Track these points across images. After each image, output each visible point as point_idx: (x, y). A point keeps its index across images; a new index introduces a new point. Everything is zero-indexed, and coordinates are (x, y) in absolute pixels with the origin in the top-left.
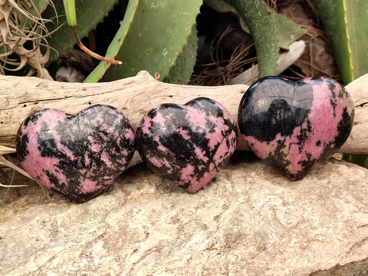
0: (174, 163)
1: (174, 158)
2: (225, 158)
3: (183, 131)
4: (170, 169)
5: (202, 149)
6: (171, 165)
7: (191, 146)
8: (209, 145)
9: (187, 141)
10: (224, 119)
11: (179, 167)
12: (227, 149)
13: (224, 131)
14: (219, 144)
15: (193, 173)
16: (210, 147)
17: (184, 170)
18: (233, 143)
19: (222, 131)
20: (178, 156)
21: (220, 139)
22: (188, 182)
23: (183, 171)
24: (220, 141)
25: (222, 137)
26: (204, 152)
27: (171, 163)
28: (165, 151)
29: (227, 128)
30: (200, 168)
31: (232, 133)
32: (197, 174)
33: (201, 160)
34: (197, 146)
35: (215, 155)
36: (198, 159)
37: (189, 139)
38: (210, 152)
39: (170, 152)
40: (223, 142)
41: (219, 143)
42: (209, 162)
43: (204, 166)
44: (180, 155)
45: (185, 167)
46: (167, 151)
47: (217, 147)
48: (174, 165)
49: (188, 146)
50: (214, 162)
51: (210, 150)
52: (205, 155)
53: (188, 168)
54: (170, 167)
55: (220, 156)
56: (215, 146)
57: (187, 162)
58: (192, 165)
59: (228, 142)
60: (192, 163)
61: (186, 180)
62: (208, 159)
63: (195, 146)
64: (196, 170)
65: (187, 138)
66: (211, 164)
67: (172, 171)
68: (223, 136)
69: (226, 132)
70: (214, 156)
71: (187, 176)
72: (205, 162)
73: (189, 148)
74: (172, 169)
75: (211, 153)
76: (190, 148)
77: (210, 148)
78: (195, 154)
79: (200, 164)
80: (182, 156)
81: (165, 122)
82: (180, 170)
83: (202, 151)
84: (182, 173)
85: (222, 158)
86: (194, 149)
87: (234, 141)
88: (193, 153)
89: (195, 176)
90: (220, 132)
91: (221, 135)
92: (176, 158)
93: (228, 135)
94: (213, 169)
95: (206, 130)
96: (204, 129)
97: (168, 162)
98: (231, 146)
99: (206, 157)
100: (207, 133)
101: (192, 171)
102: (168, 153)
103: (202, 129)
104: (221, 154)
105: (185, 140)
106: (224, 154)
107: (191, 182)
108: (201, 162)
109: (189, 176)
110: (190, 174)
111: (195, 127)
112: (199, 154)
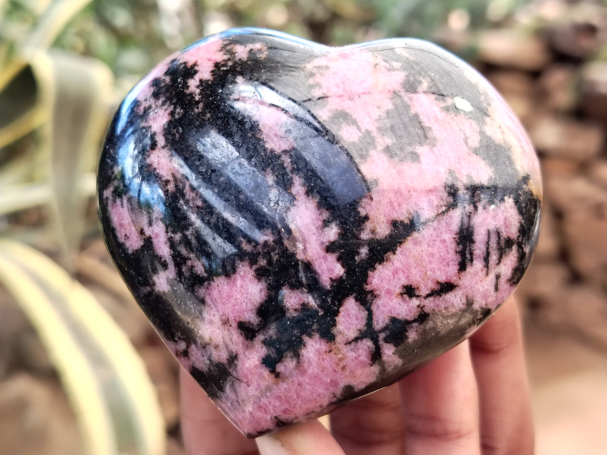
0: (187, 244)
4: (164, 267)
5: (326, 215)
6: (172, 244)
8: (367, 208)
9: (272, 158)
10: (482, 133)
11: (200, 268)
12: (454, 268)
13: (463, 179)
14: (415, 223)
15: (252, 318)
16: (366, 218)
17: (219, 287)
18: (494, 257)
21: (430, 202)
22: (224, 357)
23: (215, 293)
24: (427, 214)
26: (333, 233)
27: (178, 237)
28: (170, 178)
30: (291, 299)
31: (501, 206)
32: (272, 331)
33: (308, 266)
34: (308, 193)
35: (379, 267)
36: (293, 255)
37: (285, 151)
38: (361, 243)
40: (442, 224)
41: (417, 216)
43: (311, 301)
45: (229, 273)
46: (176, 180)
47: (401, 231)
48: (183, 251)
49: (271, 178)
50: (366, 299)
51: (365, 236)
52: (330, 248)
53: (239, 282)
54: (169, 260)
55: (404, 281)
56: (394, 224)
57: (243, 256)
58: (260, 274)
59: (465, 237)
60: (263, 262)
61: (217, 347)
62: (339, 270)
63: (298, 188)
65: (278, 143)
66: (351, 306)
67: (171, 284)
68: (449, 195)
69: (472, 188)
70: (373, 268)
71: (226, 322)
72: (325, 281)
74: (172, 271)
75: (364, 251)
76: (274, 192)
77: (368, 225)
78: (288, 228)
79: (296, 286)
81: (217, 65)
82: (202, 282)
83: (326, 223)
84: (208, 300)
85: (415, 302)
86: (292, 200)
87: (502, 253)
88: (282, 220)
89: (261, 337)
90: (442, 172)
91: (440, 186)
93: (480, 207)
94: (356, 340)
95: (373, 139)
96: (368, 133)
97: (167, 232)
98: (478, 264)
99: (332, 258)
100: (372, 153)
101: (250, 306)
102: (176, 186)
103: (359, 128)
104: (416, 278)
105: (265, 150)
106: (431, 285)
107: (239, 363)
108: (302, 274)
109: (234, 325)
110: (237, 319)
111: (332, 110)
112: (306, 234)
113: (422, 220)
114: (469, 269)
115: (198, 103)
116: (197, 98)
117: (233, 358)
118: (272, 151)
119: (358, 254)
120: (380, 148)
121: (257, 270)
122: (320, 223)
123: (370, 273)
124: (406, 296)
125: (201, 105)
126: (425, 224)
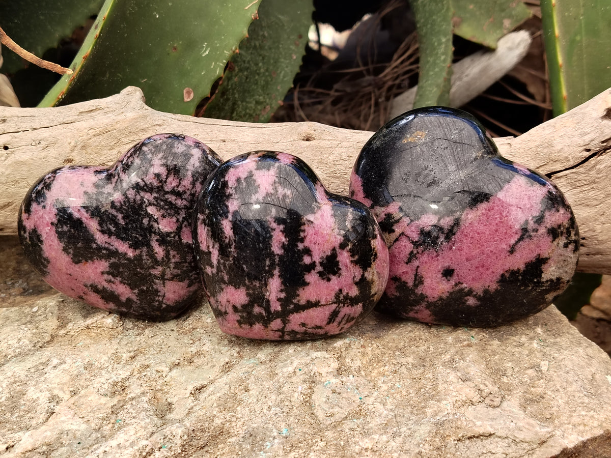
0: (225, 266)
1: (231, 259)
2: (310, 331)
3: (281, 233)
4: (212, 267)
5: (283, 287)
6: (219, 262)
7: (272, 266)
8: (301, 292)
9: (271, 255)
10: (363, 276)
11: (226, 278)
12: (325, 323)
13: (344, 293)
14: (317, 304)
15: (239, 307)
16: (298, 295)
17: (231, 289)
18: (344, 322)
19: (341, 290)
20: (239, 263)
21: (326, 299)
22: (223, 310)
23: (228, 290)
24: (323, 302)
25: (332, 297)
26: (283, 295)
27: (222, 261)
28: (228, 236)
29: (354, 292)
30: (257, 310)
31: (356, 307)
32: (245, 314)
33: (268, 301)
34: (279, 276)
35: (295, 314)
36: (264, 295)
37: (278, 255)
38: (292, 303)
39: (234, 244)
40: (327, 308)
41: (319, 302)
42: (277, 315)
43: (263, 312)
44: (243, 264)
45: (237, 287)
46: (230, 239)
47: (310, 305)
48: (222, 268)
49: (268, 263)
50: (285, 322)
51: (295, 301)
52: (279, 300)
53: (239, 293)
54: (215, 266)
55: (303, 321)
56: (308, 302)
57: (244, 285)
58: (248, 295)
59: (335, 314)
60: (251, 292)
61: (222, 306)
62: (279, 308)
63: (276, 272)
64: (247, 308)
65: (277, 249)
66: (279, 321)
67: (213, 274)
68: (336, 298)
69: (347, 297)
70: (293, 313)
71: (228, 301)
72: (272, 309)
73: (265, 266)
74: (215, 270)
75: (292, 306)
76: (267, 268)
77: (298, 298)
78: (266, 285)
79: (260, 306)
80: (244, 266)
81: (267, 194)
82: (225, 283)
83: (281, 291)
84: (225, 290)
85: (304, 328)
86: (272, 275)
87: (348, 321)
88: (265, 280)
89: (240, 314)
90: (337, 288)
91: (333, 294)
92: (234, 262)
93: (346, 305)
94: (276, 331)
95: (316, 266)
96: (314, 262)
97: (218, 256)
98: (335, 324)
99: (278, 303)
100: (313, 271)
101: (240, 302)
102: (229, 242)
103: (312, 259)
104: (308, 322)
105: (270, 250)
106: (313, 325)
107: (228, 315)
108: (264, 303)
109: (231, 304)
110: (233, 303)
111: (304, 246)
112: (272, 290)
114: (331, 325)
118: (273, 252)
119: (289, 306)
120: (316, 271)
121: (247, 293)
122: (279, 289)
123: (291, 314)
124: (301, 326)
126: (320, 306)
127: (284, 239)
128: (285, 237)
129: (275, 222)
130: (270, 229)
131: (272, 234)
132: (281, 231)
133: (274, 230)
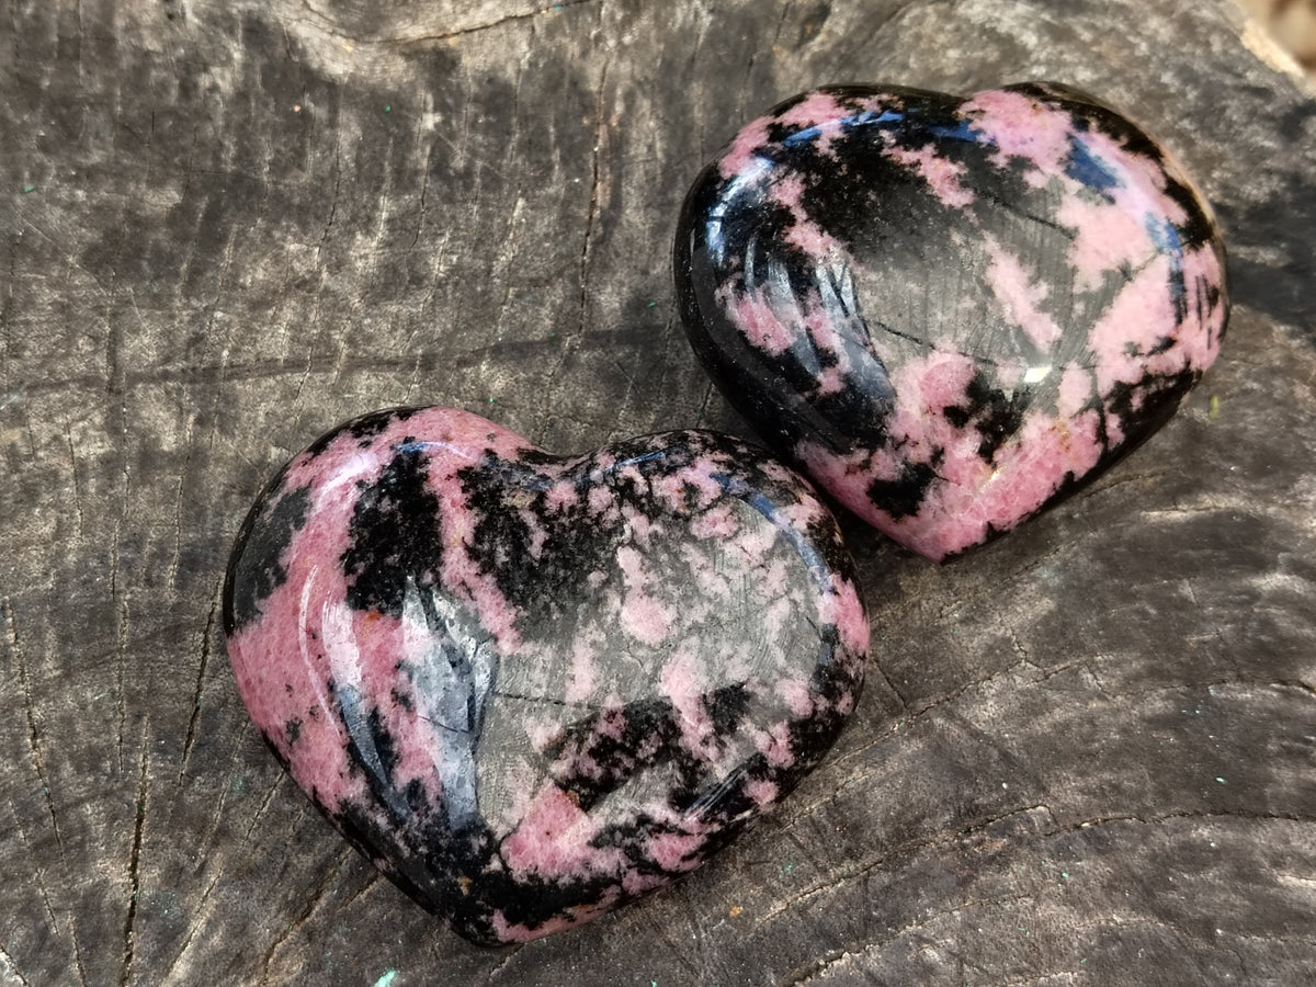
1: (867, 294)
2: (1154, 364)
3: (938, 161)
4: (835, 360)
5: (1030, 271)
6: (844, 331)
7: (974, 241)
8: (1073, 259)
9: (952, 215)
10: (1165, 174)
11: (885, 352)
12: (1172, 321)
13: (1162, 220)
14: (1126, 273)
15: (962, 400)
16: (1076, 270)
17: (913, 370)
18: (1205, 308)
19: (1151, 216)
20: (893, 288)
21: (1137, 249)
22: (926, 454)
23: (908, 378)
24: (1136, 262)
25: (1145, 242)
26: (1043, 290)
29: (1177, 213)
30: (1006, 371)
31: (1202, 251)
32: (986, 414)
33: (1019, 329)
34: (1004, 250)
35: (1099, 325)
36: (1001, 321)
37: (966, 206)
38: (1075, 298)
39: (852, 256)
40: (1153, 271)
41: (1128, 264)
42: (1061, 355)
44: (904, 281)
45: (925, 350)
47: (1115, 281)
49: (957, 237)
50: (1089, 362)
51: (1078, 289)
52: (1043, 307)
53: (939, 357)
54: (841, 350)
55: (1125, 338)
56: (1107, 274)
57: (941, 330)
59: (1177, 285)
60: (967, 333)
61: (915, 445)
62: (1056, 331)
63: (991, 245)
64: (981, 387)
65: (955, 197)
66: (1074, 371)
67: (846, 379)
68: (1153, 239)
69: (1173, 229)
70: (1092, 326)
71: (927, 411)
72: (1042, 344)
73: (957, 250)
74: (845, 364)
76: (965, 250)
77: (1079, 279)
78: (990, 291)
79: (1010, 355)
80: (912, 286)
81: (845, 122)
82: (890, 367)
83: (1033, 281)
85: (1139, 361)
86: (986, 260)
88: (981, 282)
89: (975, 421)
91: (1142, 231)
93: (1185, 252)
94: (1081, 412)
95: (1061, 184)
96: (1053, 177)
98: (1192, 316)
99: (1047, 317)
100: (1065, 198)
101: (957, 387)
103: (1044, 175)
104: (1136, 334)
105: (942, 206)
107: (946, 458)
108: (1014, 341)
110: (943, 405)
111: (1006, 157)
112: (1012, 294)
113: (1133, 268)
114: (1186, 322)
115: (838, 165)
116: (836, 160)
117: (938, 454)
118: (951, 207)
119: (1074, 311)
120: (1071, 194)
121: (959, 345)
122: (1026, 281)
123: (1090, 332)
124: (1129, 356)
125: (844, 167)
126: (1137, 272)
127: (954, 169)
128: (953, 161)
129: (906, 149)
130: (907, 169)
131: (920, 173)
132: (934, 156)
133: (918, 163)
